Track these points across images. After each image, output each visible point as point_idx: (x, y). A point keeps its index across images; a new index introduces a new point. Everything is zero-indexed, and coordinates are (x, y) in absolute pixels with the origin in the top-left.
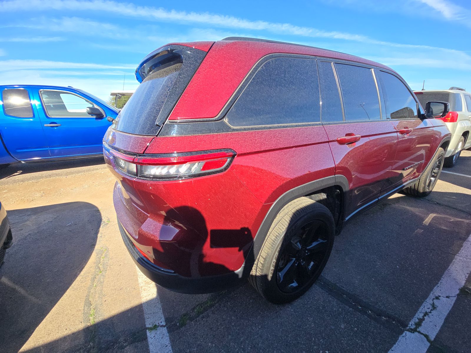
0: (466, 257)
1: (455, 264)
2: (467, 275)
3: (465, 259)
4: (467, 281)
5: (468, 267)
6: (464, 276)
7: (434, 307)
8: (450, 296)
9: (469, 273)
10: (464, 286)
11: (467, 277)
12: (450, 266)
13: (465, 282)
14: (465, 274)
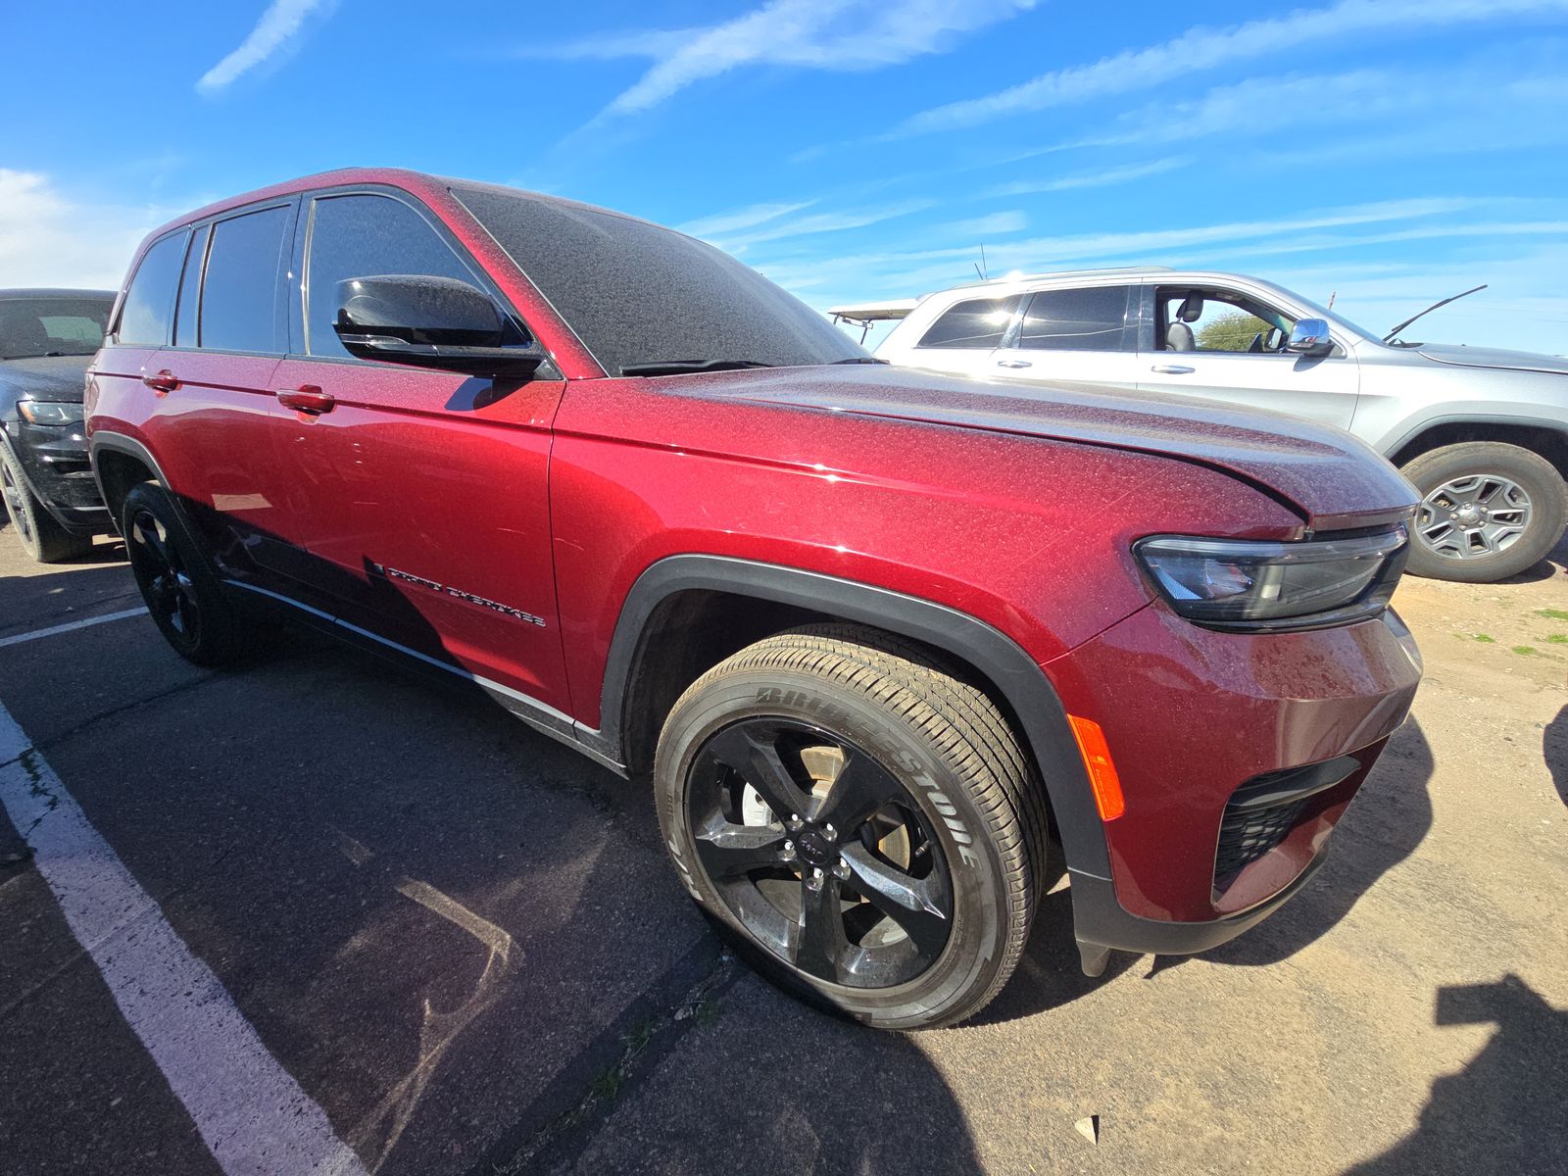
0: (128, 933)
1: (122, 883)
2: (57, 892)
3: (122, 923)
4: (43, 880)
5: (84, 913)
6: (61, 881)
7: (36, 791)
8: (36, 828)
9: (62, 903)
10: (33, 865)
11: (52, 887)
12: (123, 868)
13: (43, 875)
14: (66, 888)
